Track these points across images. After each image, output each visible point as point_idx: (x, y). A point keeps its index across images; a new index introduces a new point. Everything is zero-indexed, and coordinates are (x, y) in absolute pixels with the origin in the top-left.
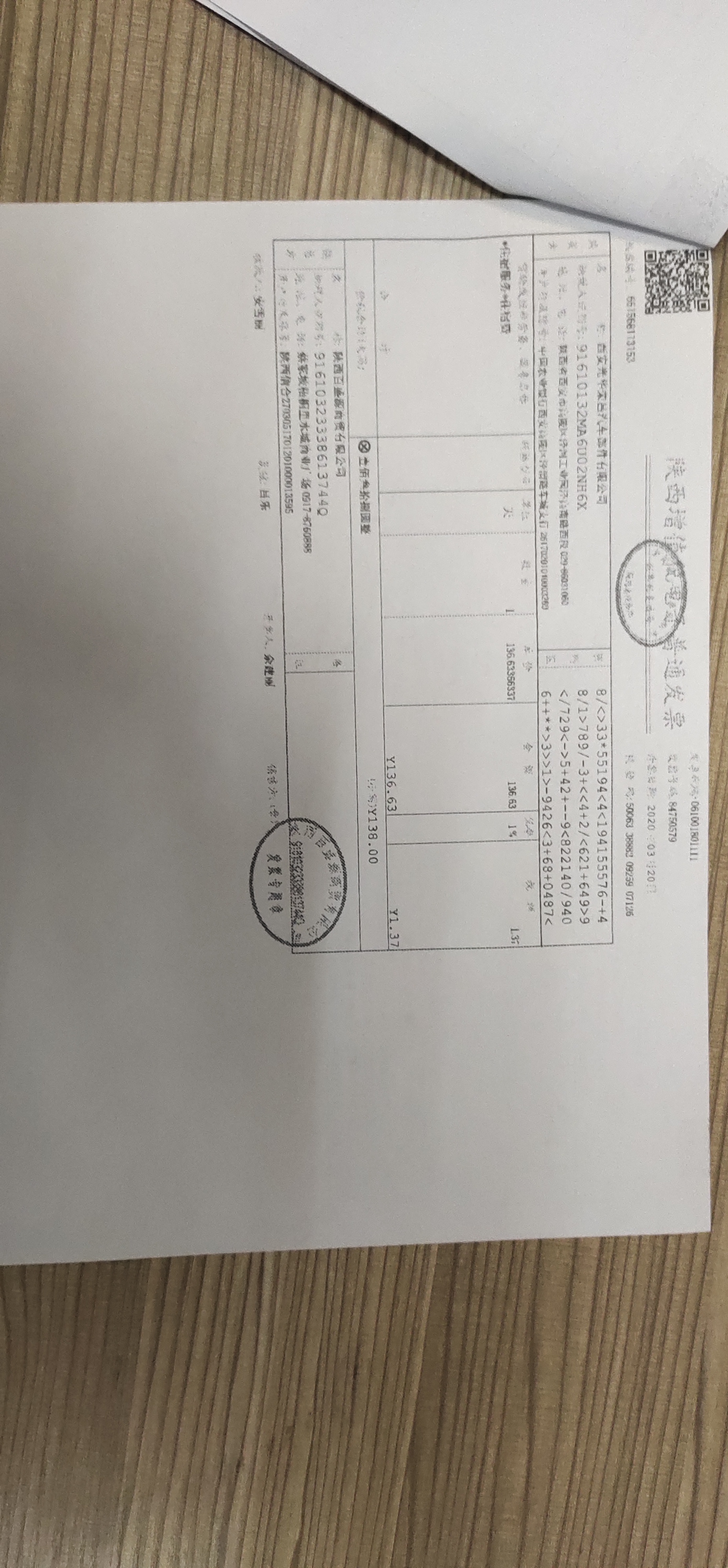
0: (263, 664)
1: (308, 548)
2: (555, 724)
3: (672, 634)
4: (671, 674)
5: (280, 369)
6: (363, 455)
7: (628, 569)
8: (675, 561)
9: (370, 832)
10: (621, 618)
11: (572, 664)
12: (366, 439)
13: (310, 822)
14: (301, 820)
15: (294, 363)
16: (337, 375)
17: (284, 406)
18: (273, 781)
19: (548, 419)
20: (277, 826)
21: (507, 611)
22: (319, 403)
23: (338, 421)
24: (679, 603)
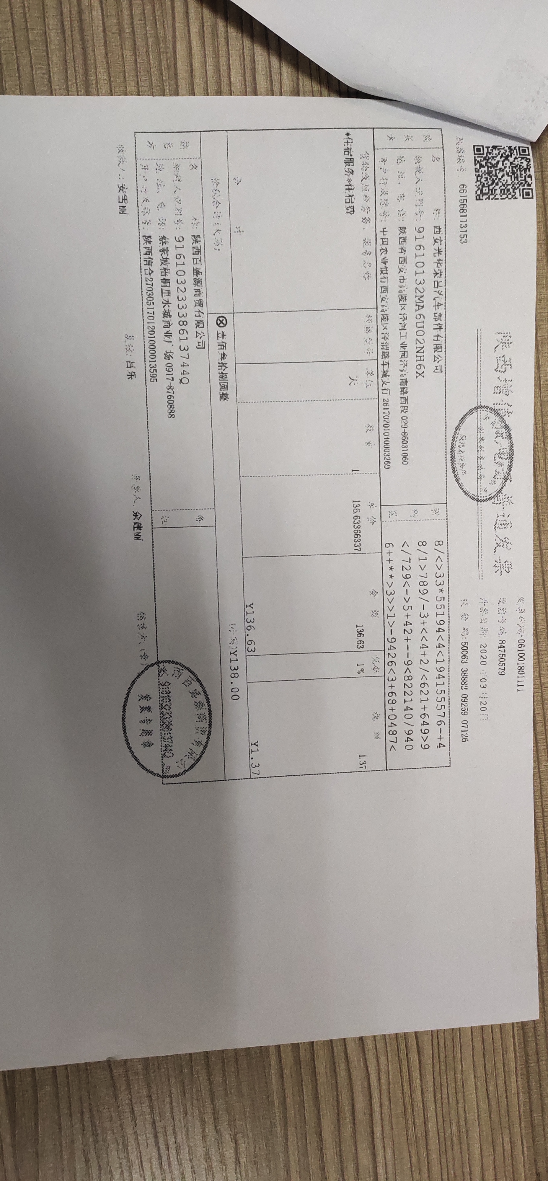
0: (132, 521)
1: (172, 414)
2: (398, 573)
3: (500, 491)
4: (500, 526)
5: (144, 251)
6: (221, 330)
7: (461, 432)
8: (503, 424)
9: (232, 672)
10: (455, 476)
11: (413, 518)
12: (223, 315)
13: (177, 663)
14: (169, 662)
15: (156, 245)
16: (195, 256)
17: (147, 284)
18: (143, 627)
19: (388, 295)
20: (146, 669)
21: (352, 471)
22: (179, 282)
23: (198, 298)
24: (506, 463)
